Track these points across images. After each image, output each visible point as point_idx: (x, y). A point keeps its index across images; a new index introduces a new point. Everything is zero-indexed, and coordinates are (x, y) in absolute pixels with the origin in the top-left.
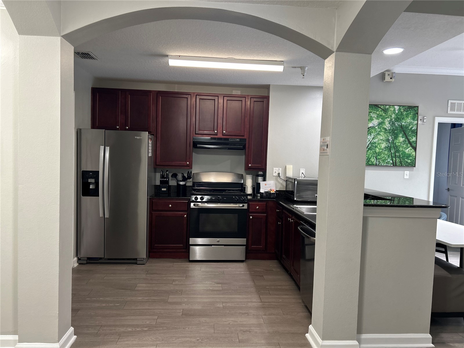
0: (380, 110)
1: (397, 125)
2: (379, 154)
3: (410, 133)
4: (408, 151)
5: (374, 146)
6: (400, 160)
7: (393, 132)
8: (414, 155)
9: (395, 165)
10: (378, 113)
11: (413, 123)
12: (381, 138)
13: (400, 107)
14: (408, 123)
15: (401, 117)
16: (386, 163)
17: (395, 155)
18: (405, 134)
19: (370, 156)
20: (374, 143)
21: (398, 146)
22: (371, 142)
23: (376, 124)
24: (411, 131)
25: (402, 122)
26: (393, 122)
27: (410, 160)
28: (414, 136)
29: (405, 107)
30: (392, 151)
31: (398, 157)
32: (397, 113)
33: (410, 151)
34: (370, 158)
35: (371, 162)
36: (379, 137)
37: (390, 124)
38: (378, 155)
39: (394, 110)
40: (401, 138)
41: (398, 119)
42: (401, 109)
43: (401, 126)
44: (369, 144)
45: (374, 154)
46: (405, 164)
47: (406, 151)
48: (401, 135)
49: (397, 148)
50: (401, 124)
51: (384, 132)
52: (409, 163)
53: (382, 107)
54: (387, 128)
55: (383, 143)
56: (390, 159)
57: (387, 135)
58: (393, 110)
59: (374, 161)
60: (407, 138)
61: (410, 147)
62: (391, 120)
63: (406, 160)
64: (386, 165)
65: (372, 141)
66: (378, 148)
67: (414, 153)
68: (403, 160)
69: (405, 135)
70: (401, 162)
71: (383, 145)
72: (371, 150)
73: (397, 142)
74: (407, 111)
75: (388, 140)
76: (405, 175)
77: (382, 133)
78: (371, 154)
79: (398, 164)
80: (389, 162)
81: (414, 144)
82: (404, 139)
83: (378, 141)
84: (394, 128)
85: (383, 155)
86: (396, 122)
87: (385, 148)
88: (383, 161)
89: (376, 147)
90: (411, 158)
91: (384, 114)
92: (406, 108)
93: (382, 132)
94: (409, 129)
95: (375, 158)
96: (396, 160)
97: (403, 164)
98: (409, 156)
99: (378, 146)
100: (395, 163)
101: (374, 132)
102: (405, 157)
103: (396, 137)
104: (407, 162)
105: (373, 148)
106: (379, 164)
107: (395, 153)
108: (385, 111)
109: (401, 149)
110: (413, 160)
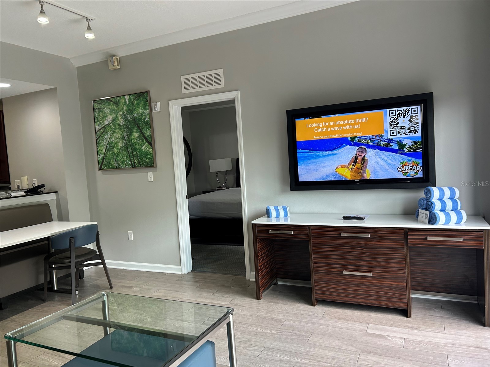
0: (112, 103)
1: (129, 118)
2: (117, 155)
3: (144, 126)
4: (145, 148)
5: (112, 146)
6: (138, 159)
7: (128, 127)
8: (151, 153)
9: (134, 166)
10: (110, 107)
11: (145, 113)
12: (117, 136)
13: (130, 96)
14: (140, 114)
15: (133, 108)
16: (125, 164)
17: (133, 154)
18: (139, 127)
19: (110, 158)
20: (111, 143)
21: (134, 143)
22: (108, 142)
23: (110, 120)
24: (145, 123)
25: (135, 114)
26: (125, 115)
27: (148, 159)
28: (149, 129)
29: (135, 95)
30: (129, 150)
31: (136, 157)
32: (128, 104)
33: (146, 147)
34: (110, 161)
35: (111, 165)
36: (115, 135)
37: (123, 119)
38: (117, 157)
39: (125, 101)
40: (136, 133)
41: (130, 111)
42: (131, 98)
43: (134, 119)
44: (107, 145)
45: (113, 156)
46: (143, 165)
47: (143, 148)
48: (135, 130)
49: (133, 146)
50: (133, 117)
51: (119, 129)
52: (148, 162)
53: (113, 100)
54: (121, 123)
55: (119, 142)
56: (129, 160)
57: (122, 132)
58: (123, 101)
59: (114, 164)
60: (141, 132)
61: (145, 143)
62: (124, 113)
63: (144, 159)
64: (125, 167)
65: (109, 140)
66: (115, 148)
67: (151, 150)
68: (141, 159)
69: (140, 130)
70: (139, 162)
71: (120, 144)
72: (110, 151)
73: (132, 138)
74: (137, 100)
75: (124, 138)
76: (149, 178)
77: (117, 131)
78: (110, 156)
79: (137, 164)
80: (128, 163)
81: (150, 138)
82: (138, 133)
83: (115, 139)
84: (127, 122)
85: (121, 156)
86: (128, 114)
87: (122, 148)
88: (122, 162)
89: (114, 147)
90: (149, 156)
91: (116, 108)
92: (135, 97)
93: (117, 128)
94: (142, 122)
95: (114, 160)
96: (134, 161)
97: (142, 164)
98: (146, 153)
99: (116, 146)
100: (133, 165)
101: (110, 131)
102: (142, 155)
103: (131, 133)
104: (145, 162)
105: (111, 149)
106: (119, 167)
107: (133, 153)
108: (117, 103)
109: (137, 147)
110: (151, 159)
